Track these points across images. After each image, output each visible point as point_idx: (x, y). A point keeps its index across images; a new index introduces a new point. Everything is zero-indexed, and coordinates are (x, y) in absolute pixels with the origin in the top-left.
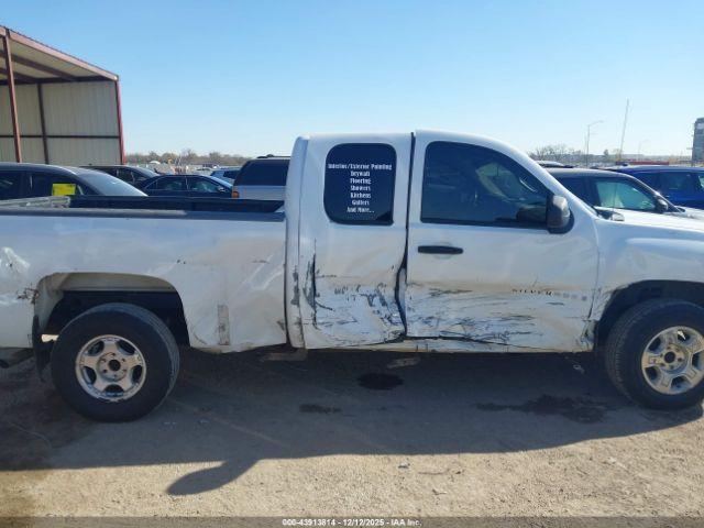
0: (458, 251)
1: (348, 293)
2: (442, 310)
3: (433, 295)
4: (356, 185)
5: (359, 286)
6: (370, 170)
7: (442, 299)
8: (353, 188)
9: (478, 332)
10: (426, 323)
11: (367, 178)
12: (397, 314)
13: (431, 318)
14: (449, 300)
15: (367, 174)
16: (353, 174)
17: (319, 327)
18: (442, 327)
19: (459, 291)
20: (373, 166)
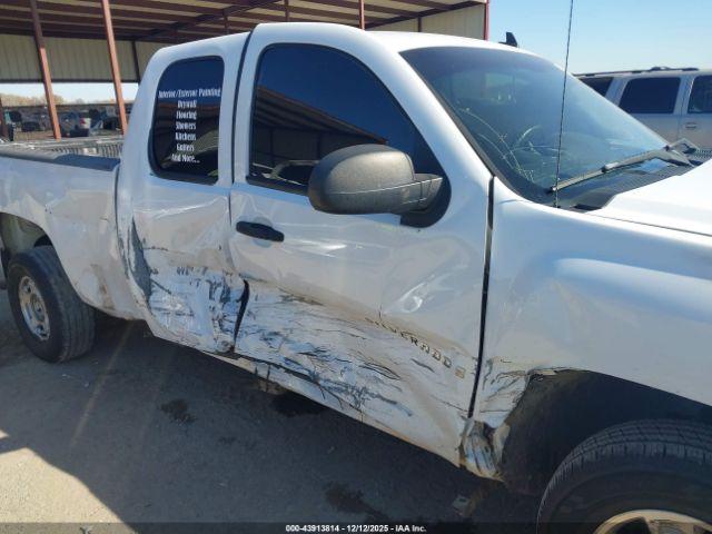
0: (278, 237)
1: (193, 274)
2: (291, 325)
3: (286, 299)
4: (183, 121)
5: (206, 269)
6: (197, 98)
7: (294, 309)
8: (180, 126)
9: (329, 375)
10: (266, 339)
11: (192, 110)
12: (234, 318)
13: (276, 334)
14: (303, 312)
15: (193, 104)
16: (180, 104)
17: (154, 312)
18: (287, 351)
19: (313, 303)
20: (201, 91)
